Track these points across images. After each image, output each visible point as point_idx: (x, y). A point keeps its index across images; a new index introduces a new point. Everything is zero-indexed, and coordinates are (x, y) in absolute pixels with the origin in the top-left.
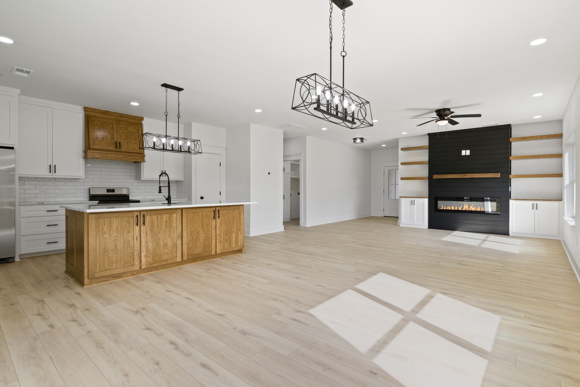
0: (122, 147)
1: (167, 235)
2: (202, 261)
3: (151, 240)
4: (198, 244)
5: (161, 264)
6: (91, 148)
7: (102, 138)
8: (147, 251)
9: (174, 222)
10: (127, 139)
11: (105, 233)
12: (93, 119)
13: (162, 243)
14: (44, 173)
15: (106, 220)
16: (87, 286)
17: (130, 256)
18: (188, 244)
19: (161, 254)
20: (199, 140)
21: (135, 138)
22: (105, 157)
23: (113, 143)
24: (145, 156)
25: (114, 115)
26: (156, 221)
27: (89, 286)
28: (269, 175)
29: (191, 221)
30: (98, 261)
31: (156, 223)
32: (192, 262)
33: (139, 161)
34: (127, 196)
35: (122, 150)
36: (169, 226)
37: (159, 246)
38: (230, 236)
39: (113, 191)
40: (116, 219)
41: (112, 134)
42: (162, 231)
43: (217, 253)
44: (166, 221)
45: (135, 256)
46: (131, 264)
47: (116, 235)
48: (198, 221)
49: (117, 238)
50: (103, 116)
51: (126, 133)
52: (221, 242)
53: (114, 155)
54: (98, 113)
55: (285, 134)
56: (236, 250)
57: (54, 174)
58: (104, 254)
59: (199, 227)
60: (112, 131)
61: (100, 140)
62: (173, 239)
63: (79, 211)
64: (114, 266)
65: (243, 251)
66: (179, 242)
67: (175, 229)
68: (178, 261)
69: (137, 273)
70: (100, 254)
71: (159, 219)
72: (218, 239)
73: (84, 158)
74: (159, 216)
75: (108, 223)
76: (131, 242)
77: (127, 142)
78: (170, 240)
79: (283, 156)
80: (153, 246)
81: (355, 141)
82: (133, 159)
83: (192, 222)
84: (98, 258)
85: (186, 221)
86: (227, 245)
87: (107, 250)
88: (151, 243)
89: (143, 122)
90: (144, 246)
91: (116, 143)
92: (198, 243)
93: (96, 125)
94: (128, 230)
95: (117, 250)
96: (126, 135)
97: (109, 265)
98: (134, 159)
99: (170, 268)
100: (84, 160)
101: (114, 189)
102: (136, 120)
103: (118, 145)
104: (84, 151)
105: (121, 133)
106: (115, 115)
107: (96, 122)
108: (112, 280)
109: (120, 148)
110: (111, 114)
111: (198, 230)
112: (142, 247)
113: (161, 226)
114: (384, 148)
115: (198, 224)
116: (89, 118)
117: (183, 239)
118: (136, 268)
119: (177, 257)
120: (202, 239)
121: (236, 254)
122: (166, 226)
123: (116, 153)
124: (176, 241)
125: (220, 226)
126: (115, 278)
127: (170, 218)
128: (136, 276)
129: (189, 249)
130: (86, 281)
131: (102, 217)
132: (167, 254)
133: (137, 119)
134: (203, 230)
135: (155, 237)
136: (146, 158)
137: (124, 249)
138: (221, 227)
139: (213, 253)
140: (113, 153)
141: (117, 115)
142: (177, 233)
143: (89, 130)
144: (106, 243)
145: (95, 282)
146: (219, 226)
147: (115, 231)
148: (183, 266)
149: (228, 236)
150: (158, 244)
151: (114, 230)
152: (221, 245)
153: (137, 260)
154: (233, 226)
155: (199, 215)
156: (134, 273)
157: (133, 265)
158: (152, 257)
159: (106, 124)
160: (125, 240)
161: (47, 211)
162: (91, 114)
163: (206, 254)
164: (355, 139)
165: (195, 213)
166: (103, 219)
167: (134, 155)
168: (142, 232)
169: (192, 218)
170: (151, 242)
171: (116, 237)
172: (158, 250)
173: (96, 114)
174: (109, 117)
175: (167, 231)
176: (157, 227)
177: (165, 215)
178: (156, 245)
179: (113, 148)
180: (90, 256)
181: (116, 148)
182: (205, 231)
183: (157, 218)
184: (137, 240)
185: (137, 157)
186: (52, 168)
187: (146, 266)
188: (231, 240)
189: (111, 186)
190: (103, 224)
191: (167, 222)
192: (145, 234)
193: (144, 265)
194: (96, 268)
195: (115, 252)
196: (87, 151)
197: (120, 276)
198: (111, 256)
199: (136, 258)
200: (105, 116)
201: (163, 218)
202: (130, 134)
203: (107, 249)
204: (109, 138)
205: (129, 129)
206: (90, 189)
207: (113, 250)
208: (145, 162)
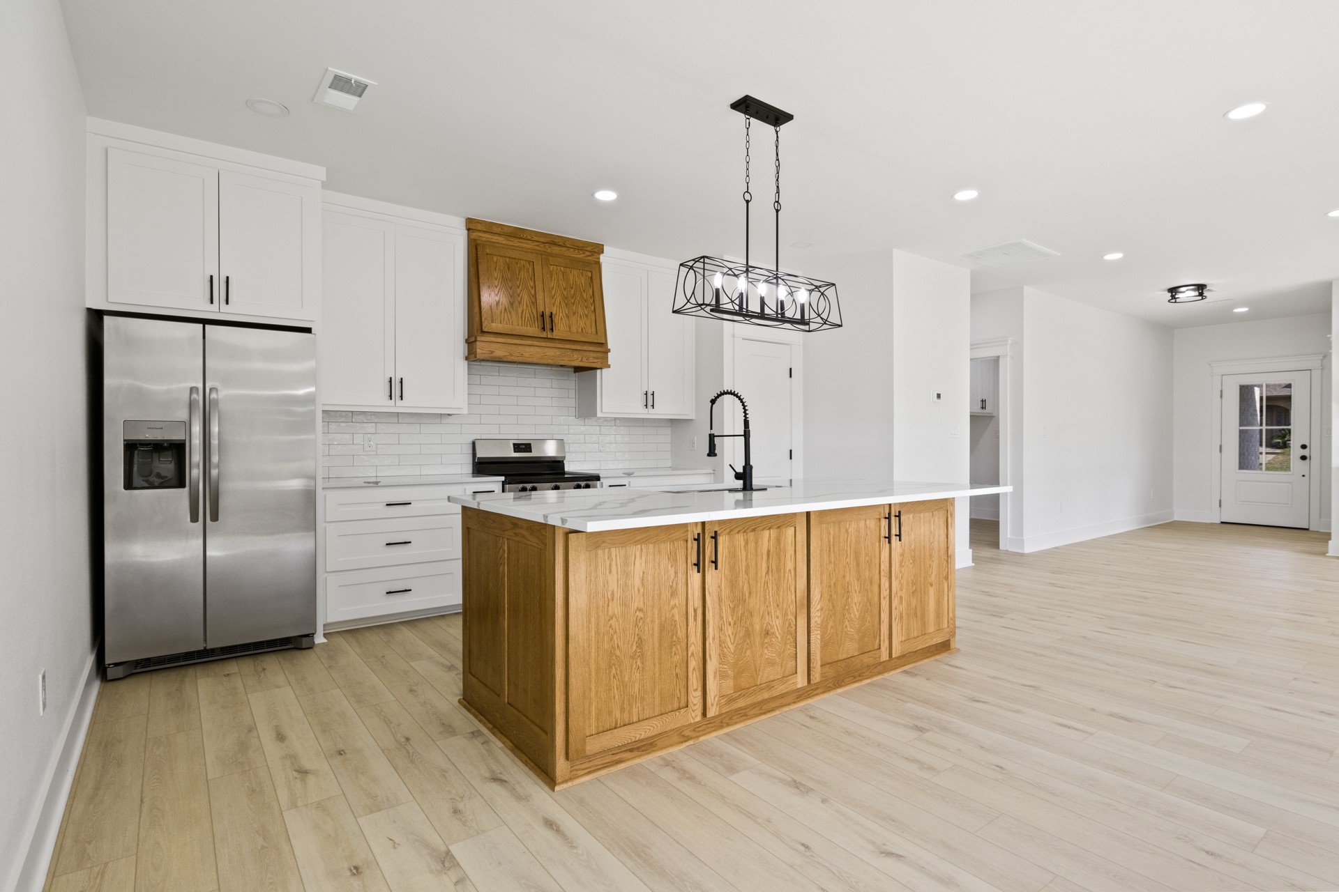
0: (555, 326)
1: (771, 600)
2: (855, 682)
3: (730, 620)
4: (846, 626)
5: (755, 701)
6: (486, 330)
7: (510, 302)
8: (722, 656)
9: (788, 557)
10: (566, 305)
11: (613, 600)
12: (488, 251)
13: (757, 627)
14: (377, 400)
15: (613, 550)
16: (565, 786)
17: (677, 675)
18: (824, 627)
19: (755, 666)
20: (834, 285)
21: (586, 301)
22: (518, 355)
23: (534, 317)
24: (609, 351)
25: (535, 238)
26: (744, 554)
27: (569, 784)
28: (939, 400)
29: (829, 551)
30: (593, 695)
31: (744, 559)
32: (834, 689)
33: (595, 365)
34: (559, 462)
35: (556, 334)
36: (775, 568)
37: (752, 639)
38: (923, 599)
39: (527, 447)
40: (642, 550)
41: (533, 292)
42: (759, 585)
43: (893, 657)
44: (769, 551)
45: (690, 675)
46: (680, 703)
47: (642, 606)
48: (847, 551)
49: (642, 616)
50: (510, 243)
51: (565, 289)
52: (901, 617)
53: (538, 350)
54: (499, 234)
55: (975, 278)
56: (936, 645)
57: (399, 403)
58: (610, 673)
59: (850, 570)
60: (532, 284)
61: (505, 309)
62: (786, 614)
63: (476, 507)
64: (637, 710)
65: (952, 645)
66: (802, 622)
67: (790, 578)
68: (799, 686)
69: (694, 730)
70: (598, 670)
71: (752, 546)
72: (896, 608)
73: (467, 358)
74: (751, 536)
75: (619, 563)
76: (680, 627)
77: (567, 312)
78: (777, 617)
79: (971, 345)
80: (737, 637)
81: (1173, 297)
82: (581, 361)
83: (832, 555)
84: (593, 687)
85: (818, 552)
86: (915, 628)
87: (617, 657)
88: (729, 627)
89: (602, 258)
90: (714, 639)
91: (543, 316)
92: (847, 623)
93: (495, 269)
94: (671, 587)
95: (642, 656)
96: (565, 293)
97: (622, 710)
98: (584, 359)
99: (777, 712)
100: (466, 362)
101: (530, 444)
102: (587, 253)
103: (546, 321)
104: (466, 340)
105: (552, 288)
106: (538, 240)
107: (495, 259)
108: (629, 760)
109: (552, 329)
110: (529, 237)
111: (847, 579)
112: (710, 644)
113: (757, 569)
114: (1242, 318)
115: (848, 560)
116: (479, 248)
117: (812, 610)
118: (693, 715)
119: (796, 673)
120: (858, 611)
121: (937, 657)
122: (768, 568)
123: (543, 344)
124: (794, 621)
125: (901, 566)
126: (636, 753)
127: (778, 541)
128: (691, 742)
129: (825, 645)
130: (561, 766)
131: (604, 542)
132: (771, 663)
133: (589, 249)
134: (858, 580)
135: (740, 607)
136: (611, 357)
137: (660, 650)
138: (903, 570)
139: (884, 656)
140: (536, 343)
141: (542, 240)
142: (795, 592)
143: (480, 281)
144: (616, 632)
145: (583, 769)
146: (898, 565)
147: (639, 591)
148: (810, 701)
149: (919, 597)
150: (747, 630)
151: (636, 588)
152: (902, 627)
153: (695, 687)
154: (930, 566)
155: (850, 530)
156: (687, 733)
157: (684, 705)
158: (734, 678)
159: (517, 264)
160: (663, 618)
161: (387, 505)
162: (484, 239)
163: (867, 659)
164: (1173, 291)
165: (839, 523)
166: (607, 550)
167: (585, 348)
168: (709, 593)
169: (832, 540)
170: (730, 624)
171: (641, 610)
172: (748, 652)
173: (495, 238)
174: (524, 245)
175: (770, 586)
176: (747, 573)
177: (766, 533)
178: (741, 634)
179: (534, 330)
180: (572, 680)
181: (544, 329)
182: (864, 582)
183: (747, 542)
184: (695, 620)
185: (593, 355)
186: (395, 388)
187: (718, 709)
188: (924, 609)
189: (523, 436)
190: (608, 567)
191: (771, 557)
192: (716, 598)
193: (712, 705)
194: (587, 722)
195: (639, 663)
196: (476, 338)
197: (651, 744)
198: (626, 679)
199: (695, 682)
200: (516, 243)
201: (760, 543)
202: (572, 292)
203: (618, 653)
204: (525, 303)
205: (571, 278)
206: (476, 442)
207: (633, 657)
208: (609, 366)
